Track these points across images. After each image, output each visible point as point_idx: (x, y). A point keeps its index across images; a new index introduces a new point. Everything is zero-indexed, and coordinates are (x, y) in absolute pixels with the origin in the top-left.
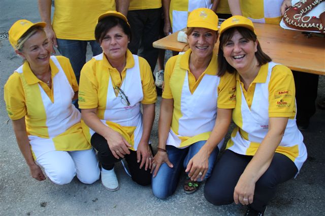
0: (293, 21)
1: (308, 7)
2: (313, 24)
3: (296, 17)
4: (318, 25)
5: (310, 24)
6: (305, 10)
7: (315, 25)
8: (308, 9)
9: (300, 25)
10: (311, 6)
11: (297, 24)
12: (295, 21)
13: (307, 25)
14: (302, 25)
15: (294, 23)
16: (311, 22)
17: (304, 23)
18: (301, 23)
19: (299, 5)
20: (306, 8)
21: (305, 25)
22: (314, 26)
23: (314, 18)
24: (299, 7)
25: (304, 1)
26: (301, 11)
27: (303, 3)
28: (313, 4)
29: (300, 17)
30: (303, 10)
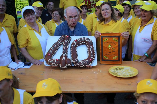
1: (55, 51)
4: (59, 64)
5: (56, 65)
10: (56, 50)
16: (56, 63)
17: (53, 64)
19: (51, 51)
23: (57, 60)
24: (51, 52)
25: (53, 48)
26: (52, 55)
27: (53, 49)
28: (57, 49)
29: (51, 61)
30: (53, 54)
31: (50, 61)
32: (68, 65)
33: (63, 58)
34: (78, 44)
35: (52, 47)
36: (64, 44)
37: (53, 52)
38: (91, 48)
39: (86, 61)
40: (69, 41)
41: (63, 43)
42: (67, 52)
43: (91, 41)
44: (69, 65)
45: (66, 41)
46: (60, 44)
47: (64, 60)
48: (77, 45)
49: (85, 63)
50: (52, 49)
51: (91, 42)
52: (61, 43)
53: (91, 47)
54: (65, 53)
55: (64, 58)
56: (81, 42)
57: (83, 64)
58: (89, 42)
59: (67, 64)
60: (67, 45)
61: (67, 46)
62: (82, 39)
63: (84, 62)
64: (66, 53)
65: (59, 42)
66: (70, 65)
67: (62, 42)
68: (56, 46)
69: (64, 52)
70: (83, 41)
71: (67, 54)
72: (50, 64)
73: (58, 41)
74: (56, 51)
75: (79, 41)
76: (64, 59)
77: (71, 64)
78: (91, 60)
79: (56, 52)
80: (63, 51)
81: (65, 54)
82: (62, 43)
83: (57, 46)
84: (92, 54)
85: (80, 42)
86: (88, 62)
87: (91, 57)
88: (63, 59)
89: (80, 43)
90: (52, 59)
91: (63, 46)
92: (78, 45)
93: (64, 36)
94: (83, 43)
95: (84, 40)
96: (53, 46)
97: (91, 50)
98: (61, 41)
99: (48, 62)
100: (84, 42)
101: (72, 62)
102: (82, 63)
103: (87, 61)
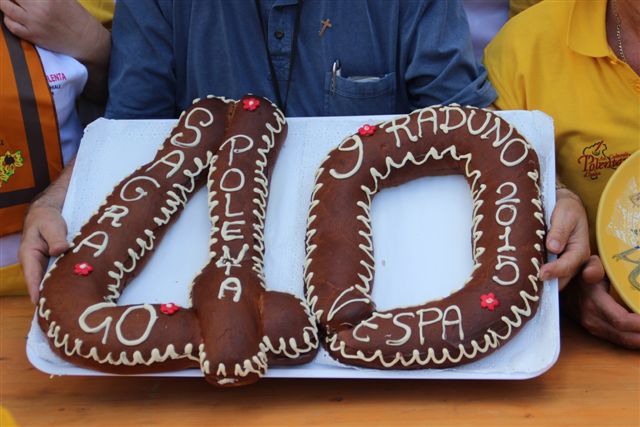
0: (78, 343)
1: (140, 242)
2: (170, 350)
3: (91, 321)
4: (189, 347)
5: (155, 352)
6: (128, 262)
7: (180, 350)
8: (138, 250)
9: (116, 357)
10: (148, 232)
11: (102, 355)
12: (90, 341)
13: (147, 356)
14: (123, 359)
15: (85, 349)
16: (158, 341)
17: (130, 351)
18: (116, 348)
19: (98, 240)
20: (131, 251)
21: (137, 356)
22: (175, 356)
23: (168, 314)
24: (101, 248)
25: (116, 216)
26: (112, 274)
27: (114, 224)
28: (158, 221)
29: (109, 319)
30: (117, 264)
31: (93, 320)
32: (283, 346)
33: (224, 286)
34: (389, 161)
35: (102, 210)
36: (217, 176)
37: (118, 251)
38: (508, 202)
39: (442, 315)
40: (264, 146)
41: (212, 169)
42: (256, 242)
43: (515, 134)
44: (293, 342)
45: (241, 143)
46: (186, 182)
47: (236, 298)
48: (374, 172)
49: (433, 332)
50: (110, 219)
51: (517, 149)
52: (194, 168)
53: (508, 190)
54: (235, 248)
55: (231, 287)
56: (419, 149)
57: (413, 343)
58: (496, 144)
59: (266, 339)
60: (250, 176)
61: (250, 184)
62: (434, 119)
63: (421, 324)
64: (246, 247)
65: (175, 159)
66: (302, 345)
67: (197, 161)
68: (141, 192)
69: (227, 238)
70: (441, 142)
71: (257, 254)
72: (93, 352)
73: (160, 154)
74: (147, 239)
75: (401, 131)
76: (238, 289)
77: (306, 338)
78: (490, 301)
79: (149, 254)
80: (217, 235)
81: (234, 254)
82: (201, 167)
83: (158, 198)
84: (507, 247)
85: (407, 145)
86: (459, 321)
87: (497, 273)
88: (229, 294)
89: (409, 156)
90: (112, 304)
91: (215, 187)
92: (382, 169)
93: (215, 105)
94: (433, 152)
95: (445, 128)
96: (113, 199)
97: (506, 215)
98: (190, 154)
99: (81, 334)
100: (453, 149)
101: (312, 320)
102: (403, 332)
103: (452, 316)
